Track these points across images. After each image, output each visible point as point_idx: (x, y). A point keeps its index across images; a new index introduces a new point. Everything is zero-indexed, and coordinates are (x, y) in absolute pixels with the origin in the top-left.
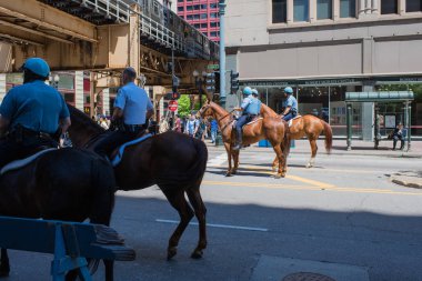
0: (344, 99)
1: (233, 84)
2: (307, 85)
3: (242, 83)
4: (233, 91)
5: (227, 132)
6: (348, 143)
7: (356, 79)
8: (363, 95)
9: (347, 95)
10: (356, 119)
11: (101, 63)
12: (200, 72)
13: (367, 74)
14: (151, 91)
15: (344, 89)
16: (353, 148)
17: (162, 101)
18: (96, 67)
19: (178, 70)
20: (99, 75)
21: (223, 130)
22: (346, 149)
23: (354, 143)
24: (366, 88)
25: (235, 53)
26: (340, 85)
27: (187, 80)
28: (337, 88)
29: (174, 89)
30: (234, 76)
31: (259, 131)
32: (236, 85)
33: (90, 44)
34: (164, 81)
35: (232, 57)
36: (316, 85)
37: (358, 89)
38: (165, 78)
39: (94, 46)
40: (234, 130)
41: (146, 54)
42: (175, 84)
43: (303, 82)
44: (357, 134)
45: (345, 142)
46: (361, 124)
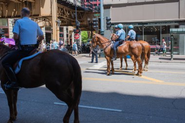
0: (169, 32)
1: (108, 24)
2: (148, 25)
3: (113, 24)
4: (108, 28)
5: (108, 50)
6: (171, 56)
7: (176, 22)
8: (180, 30)
9: (171, 30)
10: (176, 43)
11: (37, 13)
12: (91, 18)
13: (182, 19)
14: (67, 29)
15: (169, 27)
16: (174, 59)
17: (73, 34)
18: (34, 15)
19: (79, 18)
20: (39, 21)
21: (105, 49)
22: (170, 59)
23: (175, 56)
24: (181, 26)
25: (110, 8)
26: (167, 25)
27: (85, 23)
28: (165, 26)
29: (77, 27)
30: (108, 20)
31: (127, 50)
32: (109, 25)
33: (30, 3)
34: (73, 23)
35: (107, 10)
36: (154, 25)
37: (177, 27)
38: (73, 22)
39: (33, 4)
40: (112, 49)
41: (62, 9)
42: (77, 25)
43: (146, 23)
44: (176, 52)
45: (170, 55)
46: (178, 46)
